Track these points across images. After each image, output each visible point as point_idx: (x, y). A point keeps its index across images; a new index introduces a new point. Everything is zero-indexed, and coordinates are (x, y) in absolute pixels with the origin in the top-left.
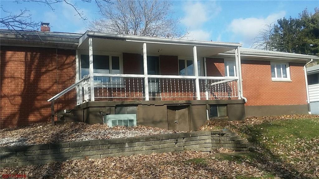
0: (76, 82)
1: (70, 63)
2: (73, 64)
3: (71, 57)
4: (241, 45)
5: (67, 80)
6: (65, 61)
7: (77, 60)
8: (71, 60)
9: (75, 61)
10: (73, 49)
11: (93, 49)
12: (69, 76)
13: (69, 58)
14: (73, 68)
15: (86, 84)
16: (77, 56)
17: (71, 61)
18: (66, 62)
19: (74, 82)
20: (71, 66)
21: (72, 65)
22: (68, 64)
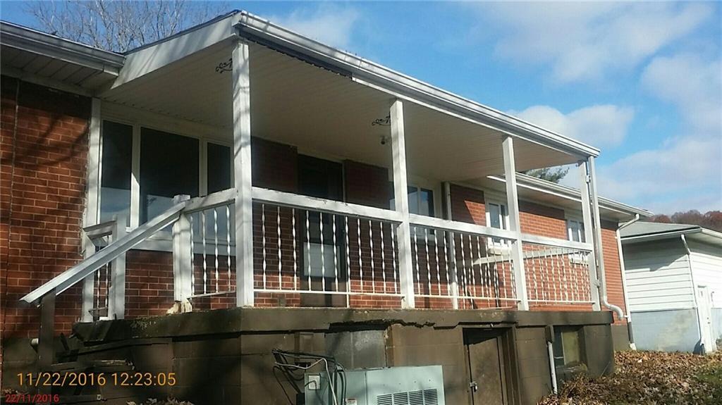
0: (84, 222)
1: (68, 146)
2: (76, 150)
3: (71, 122)
4: (598, 153)
5: (50, 212)
6: (45, 135)
7: (95, 137)
8: (71, 136)
9: (83, 139)
10: (83, 93)
11: (250, 87)
12: (60, 199)
13: (65, 125)
14: (77, 167)
15: (182, 231)
16: (93, 122)
17: (68, 139)
18: (50, 140)
19: (76, 222)
20: (67, 159)
21: (73, 154)
22: (57, 147)
